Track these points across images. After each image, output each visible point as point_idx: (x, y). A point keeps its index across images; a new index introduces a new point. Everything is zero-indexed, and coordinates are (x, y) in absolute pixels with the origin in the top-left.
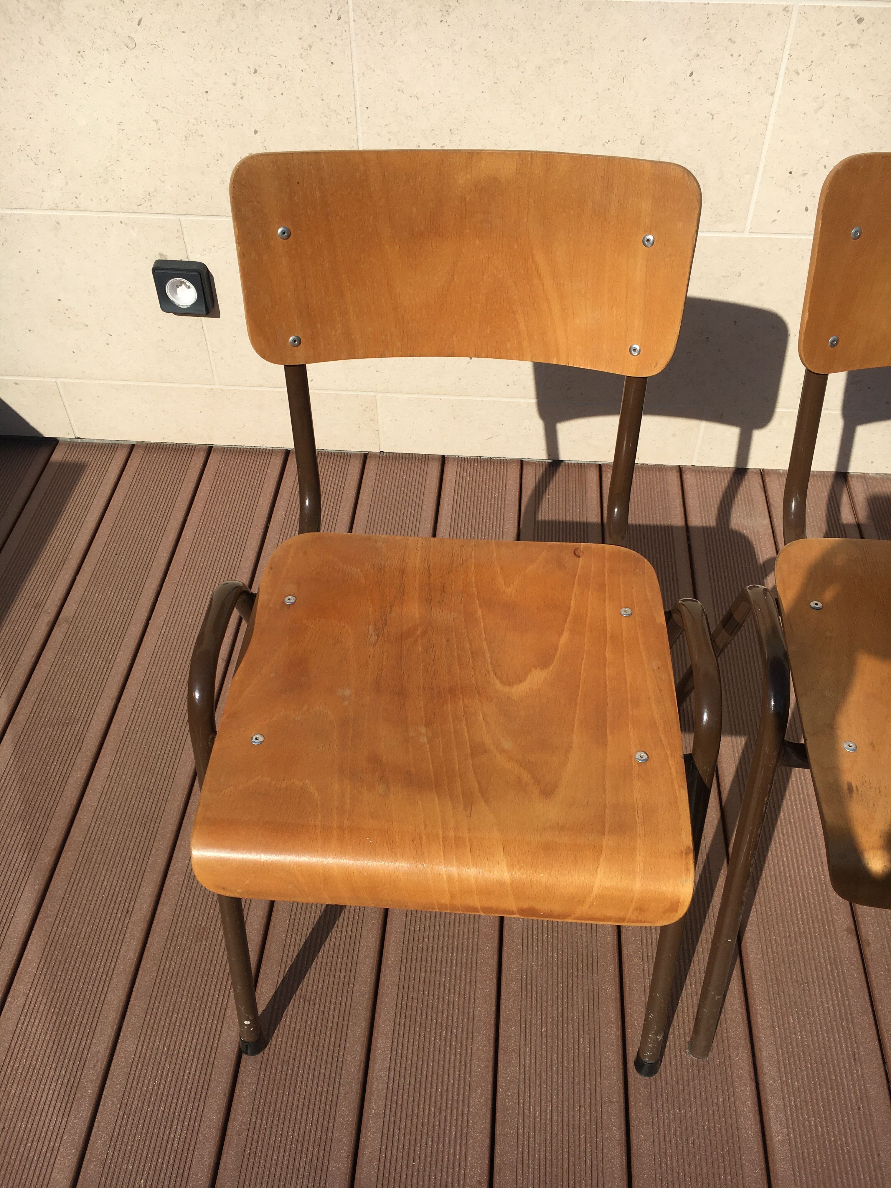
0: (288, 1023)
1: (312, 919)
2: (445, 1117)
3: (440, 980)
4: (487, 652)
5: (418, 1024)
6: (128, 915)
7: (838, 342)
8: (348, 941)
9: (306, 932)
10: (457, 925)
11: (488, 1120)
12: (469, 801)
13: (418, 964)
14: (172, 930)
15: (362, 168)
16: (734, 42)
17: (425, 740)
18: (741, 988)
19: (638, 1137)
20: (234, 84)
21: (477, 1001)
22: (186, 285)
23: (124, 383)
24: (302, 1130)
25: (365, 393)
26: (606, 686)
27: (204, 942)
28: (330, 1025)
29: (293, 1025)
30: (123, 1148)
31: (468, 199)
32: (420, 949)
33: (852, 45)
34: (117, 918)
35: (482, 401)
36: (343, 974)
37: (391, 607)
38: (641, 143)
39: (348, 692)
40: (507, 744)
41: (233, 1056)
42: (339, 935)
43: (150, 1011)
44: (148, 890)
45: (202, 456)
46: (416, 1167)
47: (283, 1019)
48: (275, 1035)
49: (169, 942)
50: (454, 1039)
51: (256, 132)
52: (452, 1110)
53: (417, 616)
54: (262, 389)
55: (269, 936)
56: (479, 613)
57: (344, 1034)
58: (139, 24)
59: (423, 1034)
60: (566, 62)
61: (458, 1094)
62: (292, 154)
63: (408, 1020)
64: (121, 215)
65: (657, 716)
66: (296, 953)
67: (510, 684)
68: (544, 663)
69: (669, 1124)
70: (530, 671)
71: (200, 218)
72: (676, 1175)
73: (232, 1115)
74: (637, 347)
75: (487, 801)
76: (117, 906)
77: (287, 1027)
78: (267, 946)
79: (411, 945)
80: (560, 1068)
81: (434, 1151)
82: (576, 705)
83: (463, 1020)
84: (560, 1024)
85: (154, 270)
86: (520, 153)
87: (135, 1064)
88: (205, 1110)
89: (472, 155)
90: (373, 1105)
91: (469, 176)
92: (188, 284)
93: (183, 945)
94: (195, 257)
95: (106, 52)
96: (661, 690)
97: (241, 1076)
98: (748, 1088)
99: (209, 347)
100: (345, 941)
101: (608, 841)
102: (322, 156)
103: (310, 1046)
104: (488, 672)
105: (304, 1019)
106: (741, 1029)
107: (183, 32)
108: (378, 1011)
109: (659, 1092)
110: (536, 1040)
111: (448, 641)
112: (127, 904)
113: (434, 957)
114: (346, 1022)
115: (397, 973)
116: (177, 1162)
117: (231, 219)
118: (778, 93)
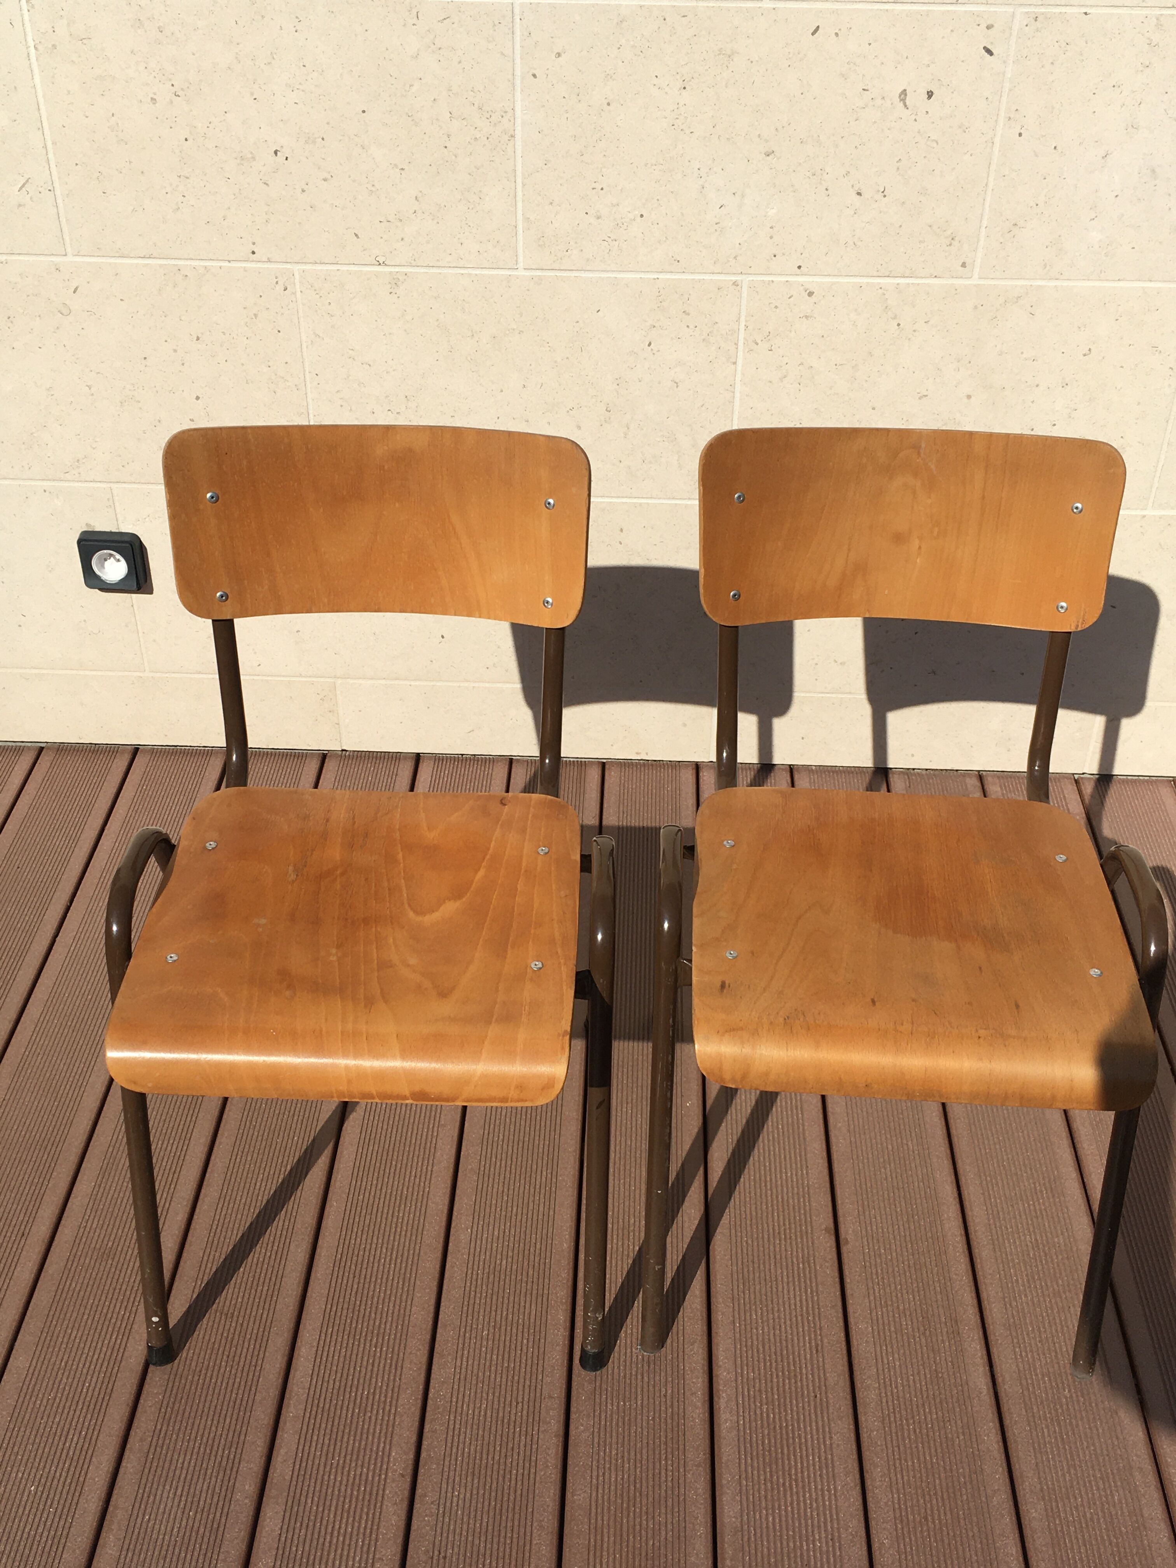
0: (201, 1336)
1: (234, 1237)
2: (370, 1418)
3: (374, 1291)
4: (404, 889)
5: (346, 1333)
6: (24, 1238)
7: (740, 596)
8: (273, 1257)
9: (227, 1249)
10: (397, 1237)
11: (417, 1418)
12: (369, 1002)
13: (351, 1276)
14: (74, 1251)
15: (286, 440)
16: (689, 314)
17: (335, 958)
18: (704, 1288)
19: (577, 1428)
20: (175, 351)
21: (414, 1308)
22: (115, 558)
23: (36, 671)
24: (212, 1435)
25: (322, 680)
26: (513, 911)
27: (110, 1262)
28: (248, 1336)
29: (207, 1338)
30: (13, 1458)
31: (386, 467)
32: (354, 1262)
33: (807, 317)
34: (12, 1241)
35: (459, 687)
36: (266, 1288)
37: (313, 850)
39: (263, 921)
40: (413, 961)
41: (139, 1368)
42: (264, 1251)
43: (46, 1330)
44: (48, 1213)
45: (126, 758)
46: (335, 1465)
47: (196, 1333)
48: (186, 1348)
49: (70, 1263)
50: (385, 1345)
51: (198, 398)
52: (377, 1411)
53: (338, 858)
54: (201, 676)
55: (185, 1254)
56: (400, 856)
57: (264, 1344)
58: (74, 292)
59: (351, 1341)
60: (521, 332)
61: (386, 1396)
62: (221, 429)
63: (336, 1328)
64: (45, 483)
65: (557, 934)
66: (214, 1269)
67: (423, 914)
68: (457, 894)
69: (611, 1415)
70: (444, 902)
71: (135, 486)
72: (613, 1461)
73: (135, 1424)
74: (550, 600)
75: (386, 1002)
76: (11, 1229)
77: (200, 1340)
78: (182, 1263)
79: (344, 1259)
80: (499, 1368)
81: (356, 1450)
82: (483, 928)
83: (397, 1327)
84: (503, 1328)
85: (80, 542)
86: (431, 428)
87: (28, 1379)
88: (106, 1419)
89: (388, 429)
90: (292, 1409)
91: (386, 448)
92: (118, 556)
93: (86, 1265)
94: (127, 528)
95: (38, 318)
96: (564, 913)
97: (146, 1387)
98: (700, 1380)
99: (139, 627)
100: (270, 1257)
101: (494, 1030)
102: (249, 431)
103: (225, 1357)
104: (403, 904)
105: (220, 1332)
106: (700, 1327)
107: (122, 300)
108: (303, 1321)
109: (604, 1386)
110: (475, 1343)
111: (366, 879)
112: (23, 1227)
113: (369, 1270)
114: (266, 1333)
115: (328, 1285)
116: (72, 1469)
117: (163, 487)
118: (740, 362)
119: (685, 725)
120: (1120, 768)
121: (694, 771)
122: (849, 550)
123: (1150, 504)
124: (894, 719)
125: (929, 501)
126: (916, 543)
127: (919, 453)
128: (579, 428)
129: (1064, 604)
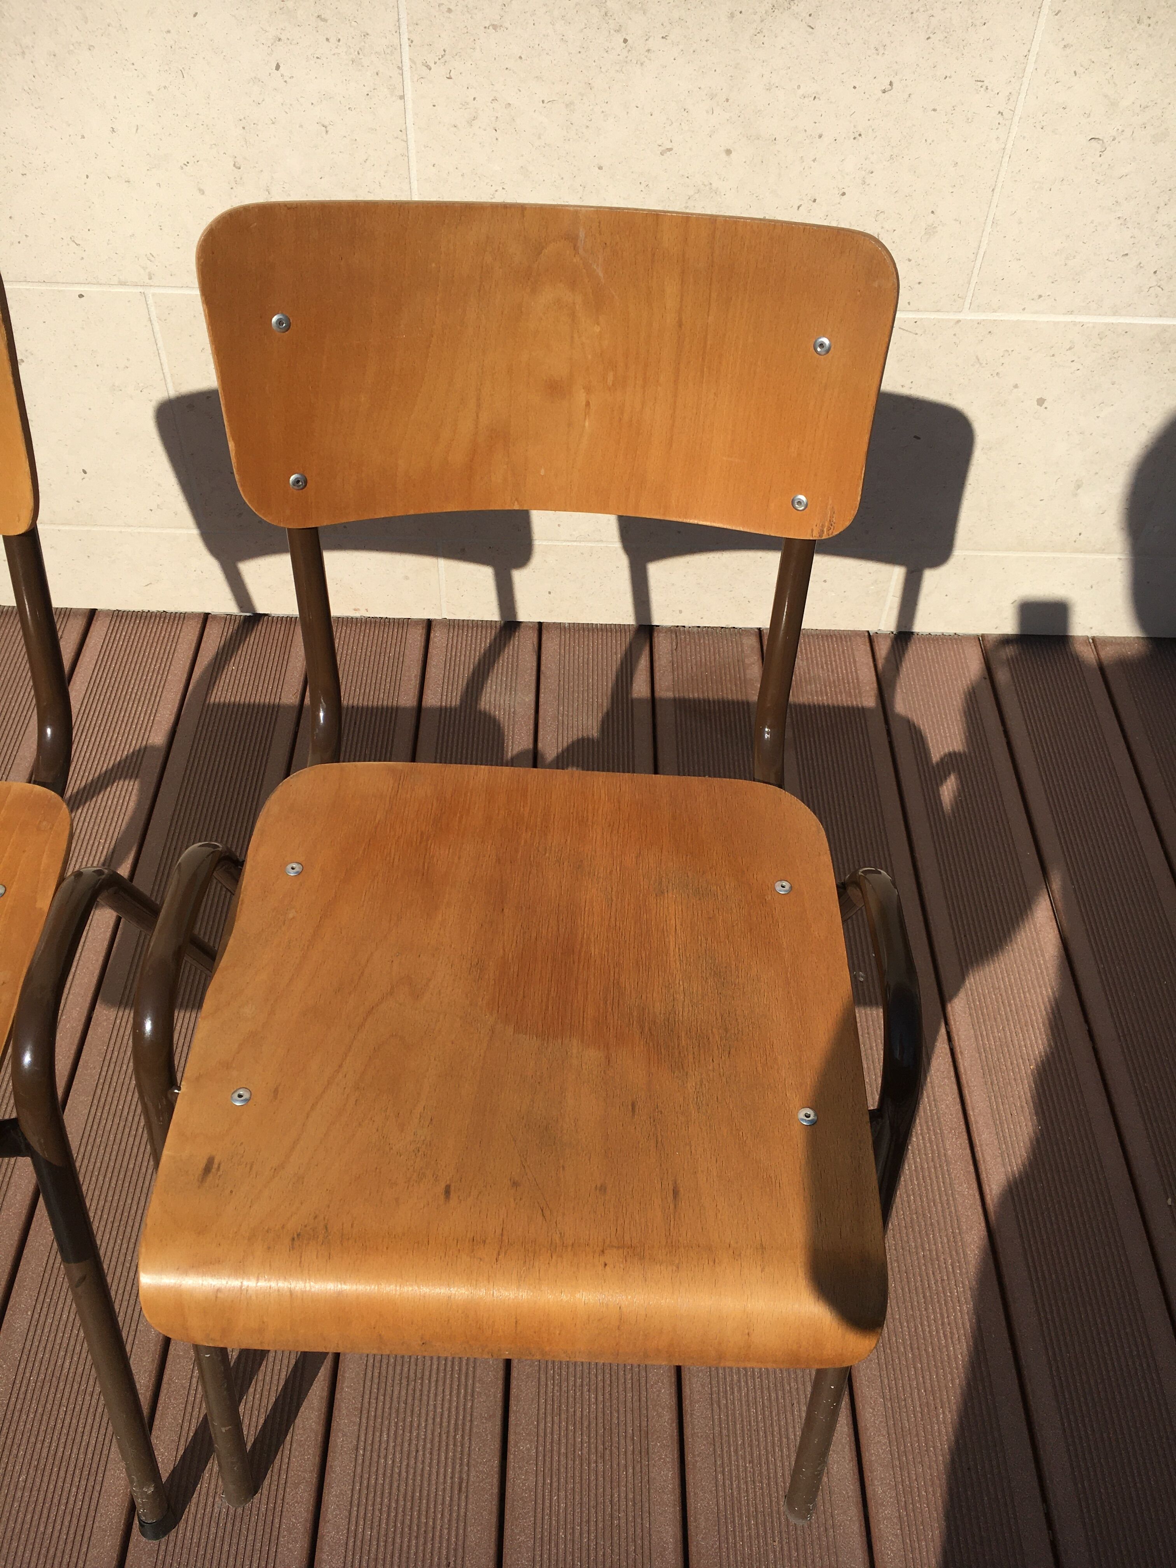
7: (306, 482)
16: (326, 21)
33: (495, 27)
38: (234, 165)
60: (91, 48)
109: (169, 1559)
118: (409, 95)
119: (407, 578)
120: (922, 625)
121: (424, 631)
122: (479, 406)
123: (967, 305)
124: (657, 571)
125: (597, 329)
126: (581, 397)
127: (575, 248)
128: (202, 192)
129: (802, 498)
